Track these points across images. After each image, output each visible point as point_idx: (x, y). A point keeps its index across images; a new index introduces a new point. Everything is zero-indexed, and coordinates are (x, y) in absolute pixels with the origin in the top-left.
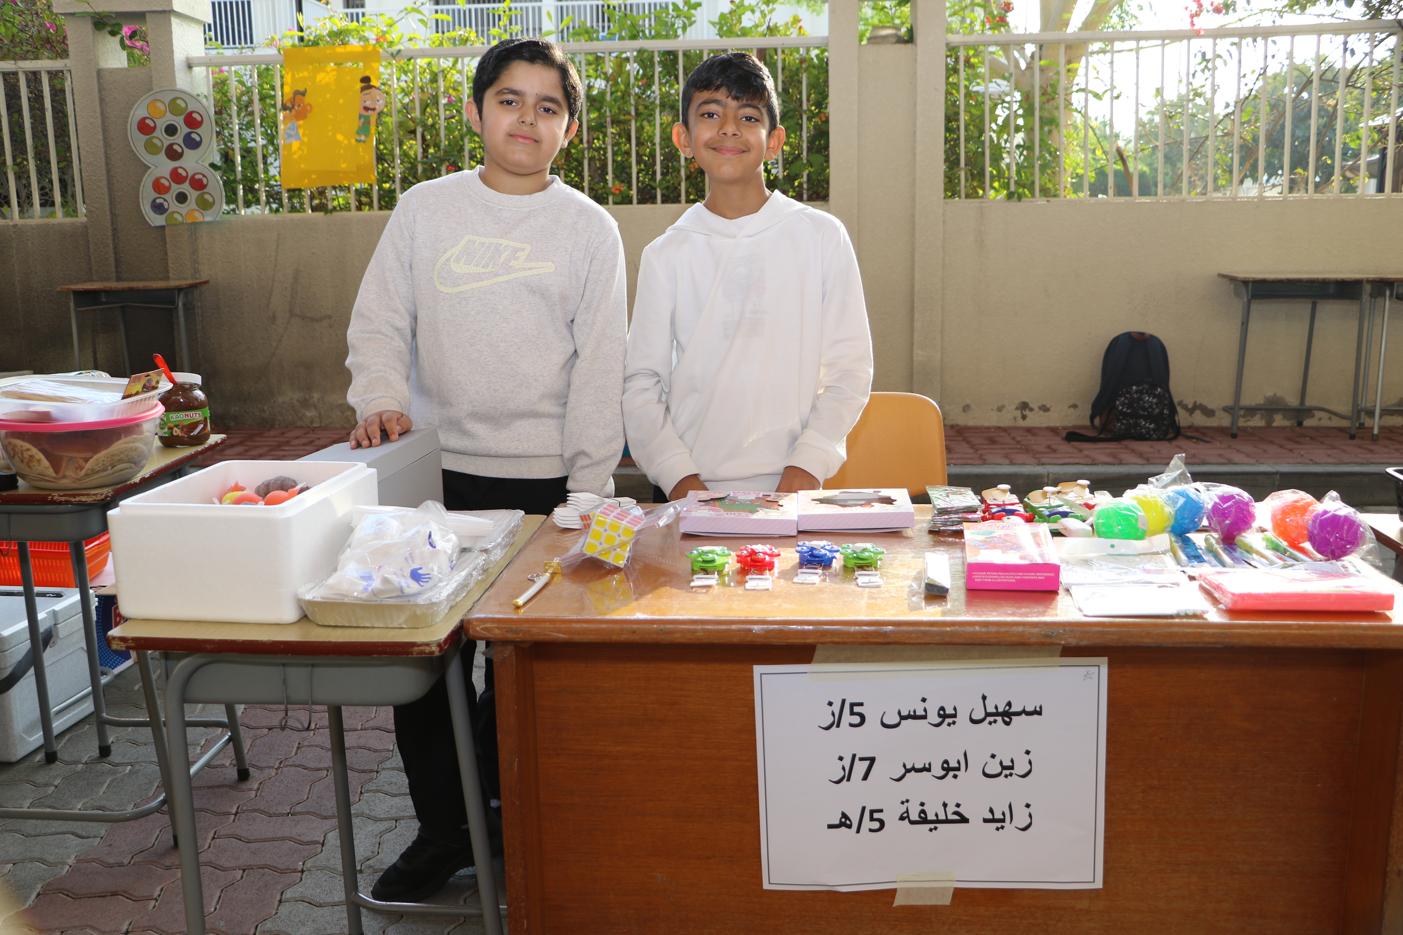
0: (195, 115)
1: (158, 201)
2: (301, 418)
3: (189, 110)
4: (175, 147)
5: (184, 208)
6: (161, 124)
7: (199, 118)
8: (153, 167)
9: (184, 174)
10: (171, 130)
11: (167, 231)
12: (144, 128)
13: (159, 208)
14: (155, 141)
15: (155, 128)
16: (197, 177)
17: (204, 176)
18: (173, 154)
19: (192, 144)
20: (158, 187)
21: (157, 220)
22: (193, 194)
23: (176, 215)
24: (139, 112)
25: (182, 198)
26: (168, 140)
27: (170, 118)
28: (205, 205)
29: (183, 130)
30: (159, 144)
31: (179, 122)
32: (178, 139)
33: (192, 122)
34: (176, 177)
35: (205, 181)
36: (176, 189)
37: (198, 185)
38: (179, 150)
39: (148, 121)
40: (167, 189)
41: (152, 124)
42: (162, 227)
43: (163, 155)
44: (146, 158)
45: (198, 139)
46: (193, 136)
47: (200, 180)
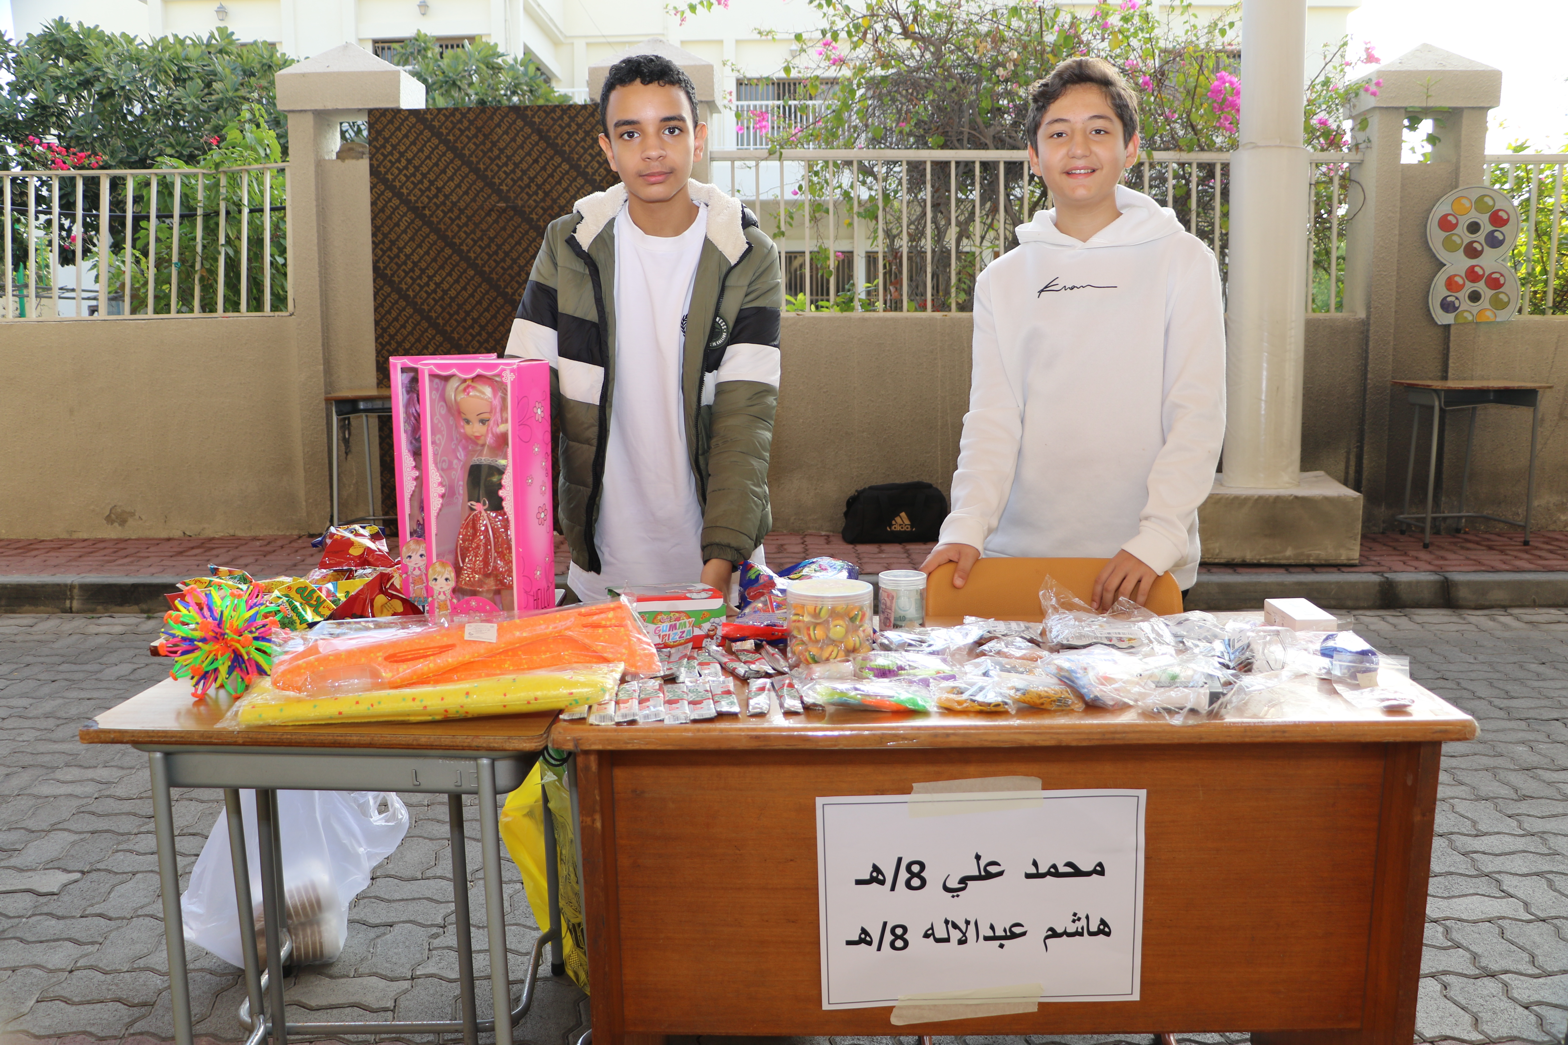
0: (1501, 213)
1: (1449, 299)
2: (1555, 522)
3: (1496, 208)
4: (1475, 245)
5: (1475, 307)
6: (1464, 222)
7: (1505, 217)
8: (1448, 265)
9: (1481, 272)
10: (1474, 228)
11: (1453, 330)
12: (1446, 224)
13: (1447, 307)
14: (1455, 238)
15: (1456, 225)
16: (1494, 276)
17: (1502, 275)
18: (1472, 252)
19: (1492, 241)
20: (1452, 285)
21: (1443, 318)
22: (1487, 293)
23: (1466, 314)
24: (1442, 209)
25: (1475, 297)
26: (1468, 238)
27: (1474, 216)
28: (1497, 304)
29: (1486, 227)
30: (1458, 241)
31: (1484, 220)
32: (1481, 236)
33: (1498, 220)
34: (1472, 275)
35: (1502, 281)
36: (1470, 287)
37: (1493, 283)
38: (1479, 248)
39: (1450, 218)
40: (1460, 288)
41: (1454, 221)
42: (1449, 326)
43: (1461, 253)
44: (1442, 255)
45: (1501, 237)
46: (1496, 234)
47: (1497, 280)
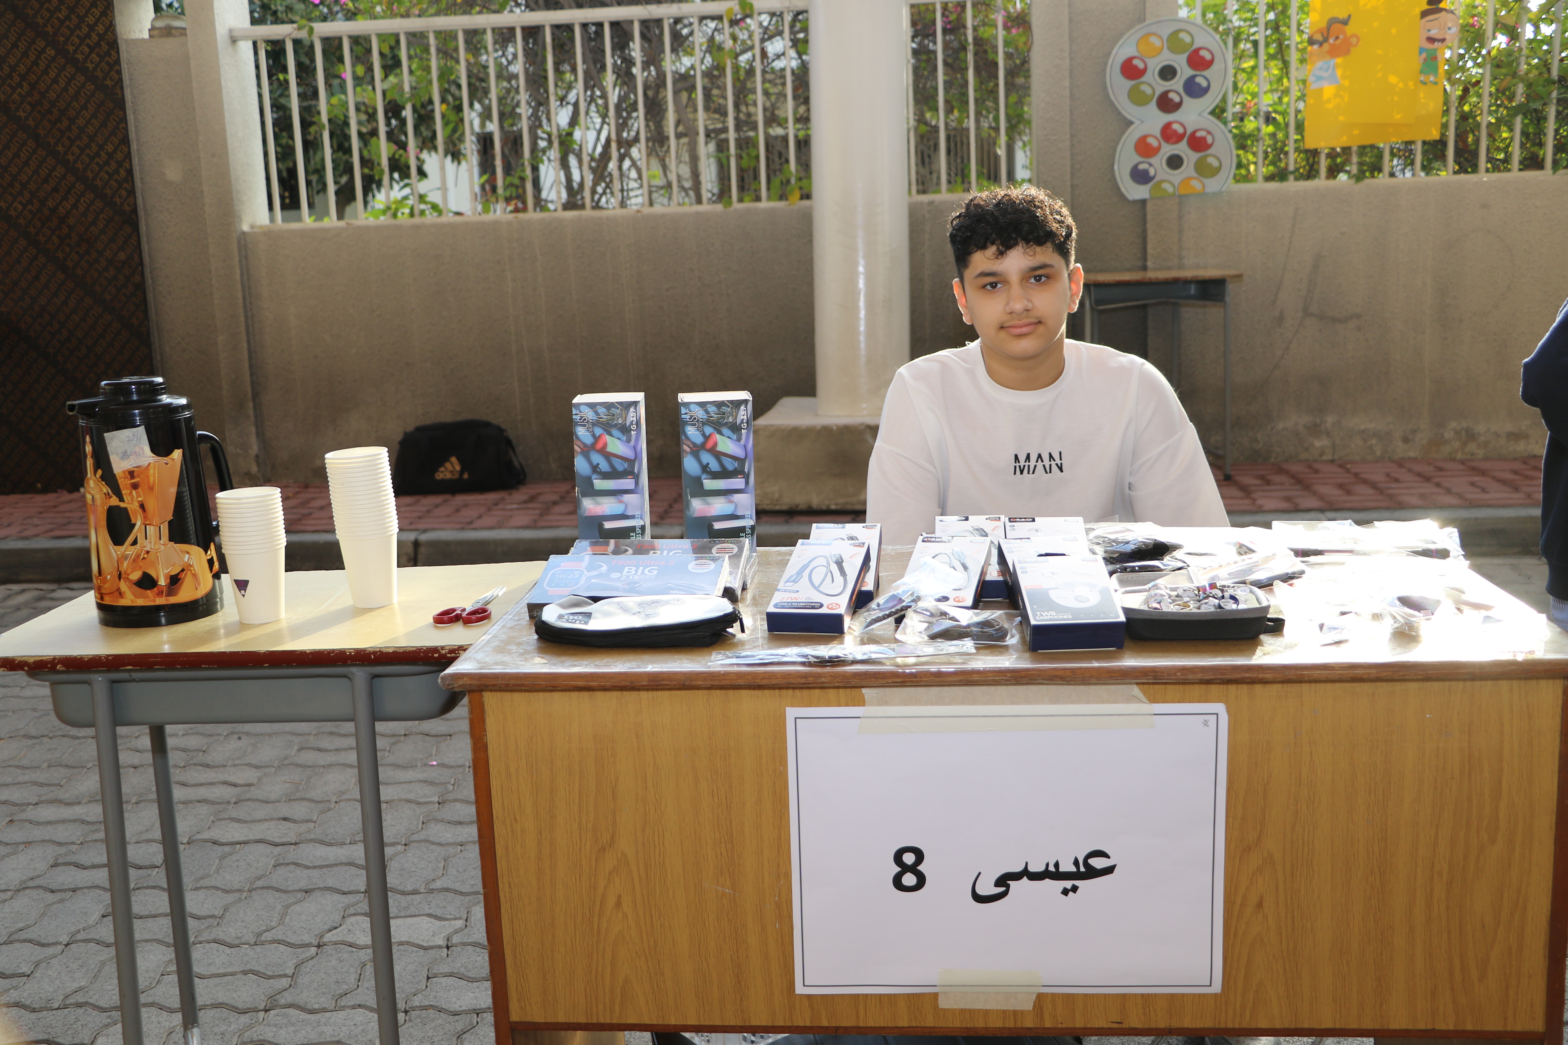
0: (1203, 53)
1: (1142, 167)
2: (1307, 449)
3: (1195, 46)
4: (1172, 95)
5: (1177, 176)
6: (1154, 66)
7: (1208, 57)
8: (1137, 122)
9: (1180, 130)
10: (1168, 73)
11: (1149, 207)
12: (1130, 70)
13: (1140, 176)
14: (1144, 88)
15: (1144, 71)
16: (1199, 134)
17: (1209, 133)
18: (1166, 104)
19: (1194, 89)
20: (1144, 148)
21: (1136, 192)
22: (1190, 157)
23: (1166, 186)
24: (1125, 50)
25: (1175, 162)
26: (1161, 86)
27: (1167, 58)
28: (1204, 170)
29: (1185, 72)
30: (1149, 91)
31: (1180, 62)
32: (1177, 84)
33: (1198, 61)
34: (1168, 134)
35: (1209, 140)
36: (1168, 150)
37: (1198, 143)
38: (1177, 99)
39: (1136, 62)
40: (1155, 151)
41: (1141, 66)
42: (1143, 202)
43: (1153, 105)
44: (1128, 109)
45: (1204, 84)
46: (1199, 80)
47: (1204, 139)
